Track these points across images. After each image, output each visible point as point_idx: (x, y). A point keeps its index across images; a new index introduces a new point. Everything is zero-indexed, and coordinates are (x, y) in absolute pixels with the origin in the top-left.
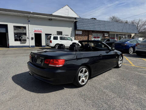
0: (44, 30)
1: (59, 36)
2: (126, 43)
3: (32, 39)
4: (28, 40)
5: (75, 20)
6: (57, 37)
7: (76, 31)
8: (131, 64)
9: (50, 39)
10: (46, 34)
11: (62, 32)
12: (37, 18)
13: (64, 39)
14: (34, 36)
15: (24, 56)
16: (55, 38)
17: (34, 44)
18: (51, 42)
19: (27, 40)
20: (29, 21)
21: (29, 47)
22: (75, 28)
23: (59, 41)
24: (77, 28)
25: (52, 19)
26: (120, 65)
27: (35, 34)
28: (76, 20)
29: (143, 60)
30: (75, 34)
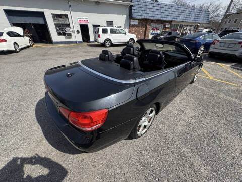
1: (109, 29)
2: (197, 39)
3: (78, 32)
5: (130, 3)
6: (107, 29)
7: (131, 20)
8: (207, 76)
9: (98, 33)
10: (94, 26)
11: (113, 22)
12: (80, 0)
13: (115, 33)
14: (79, 29)
15: (67, 58)
16: (105, 31)
17: (81, 40)
18: (99, 36)
19: (72, 34)
20: (70, 6)
21: (75, 43)
23: (109, 36)
24: (133, 16)
26: (195, 80)
27: (81, 25)
28: (132, 3)
29: (219, 65)
30: (130, 24)
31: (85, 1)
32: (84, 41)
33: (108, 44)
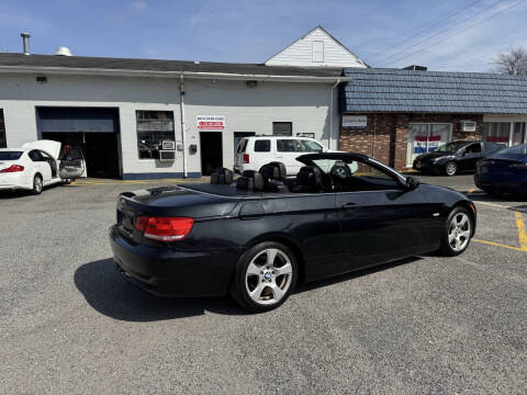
0: (229, 119)
1: (274, 140)
3: (193, 149)
4: (180, 153)
5: (339, 80)
6: (269, 142)
7: (344, 118)
10: (237, 135)
11: (291, 123)
12: (210, 81)
13: (292, 149)
14: (197, 142)
16: (262, 146)
17: (198, 169)
19: (178, 154)
20: (183, 93)
21: (181, 176)
22: (341, 108)
24: (348, 108)
25: (255, 82)
26: (459, 247)
27: (203, 135)
28: (344, 79)
30: (341, 127)
31: (220, 81)
32: (205, 172)
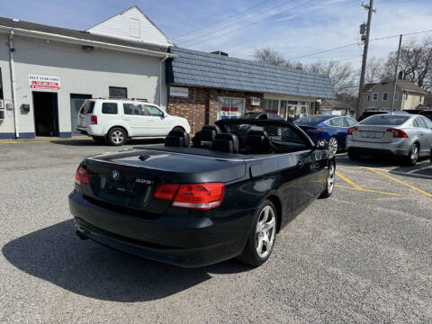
0: (65, 81)
1: (120, 103)
2: (320, 125)
3: (25, 109)
4: (10, 113)
5: (168, 55)
6: (115, 105)
7: (172, 88)
10: (73, 96)
11: (126, 89)
12: (43, 41)
13: (137, 113)
14: (30, 101)
16: (109, 109)
18: (94, 120)
19: (7, 114)
20: (13, 50)
21: (13, 136)
22: (169, 79)
23: (120, 119)
24: (176, 80)
25: (92, 47)
26: (330, 189)
27: (36, 95)
28: (172, 55)
30: (169, 97)
31: (53, 43)
32: (39, 133)
33: (117, 138)
